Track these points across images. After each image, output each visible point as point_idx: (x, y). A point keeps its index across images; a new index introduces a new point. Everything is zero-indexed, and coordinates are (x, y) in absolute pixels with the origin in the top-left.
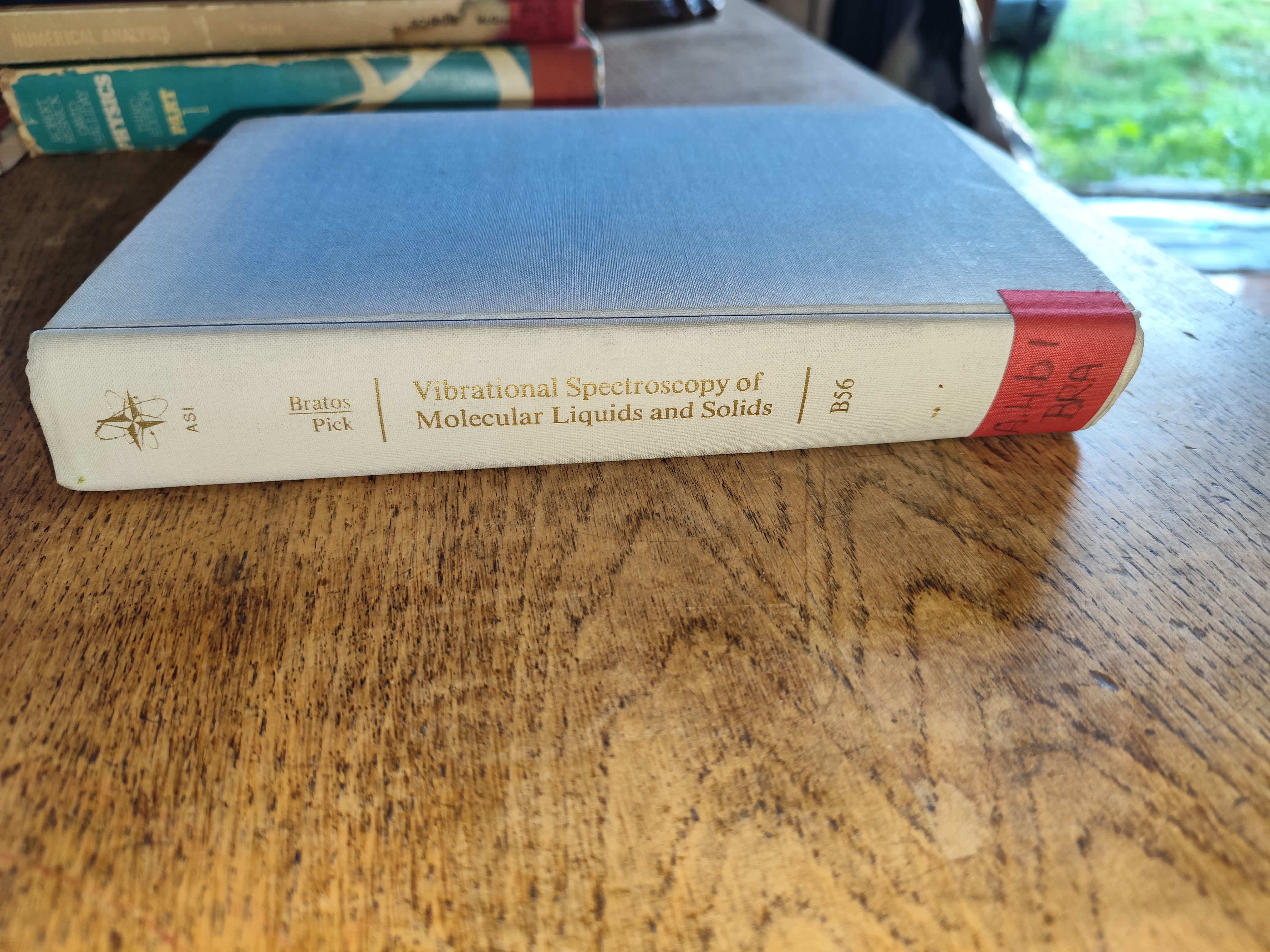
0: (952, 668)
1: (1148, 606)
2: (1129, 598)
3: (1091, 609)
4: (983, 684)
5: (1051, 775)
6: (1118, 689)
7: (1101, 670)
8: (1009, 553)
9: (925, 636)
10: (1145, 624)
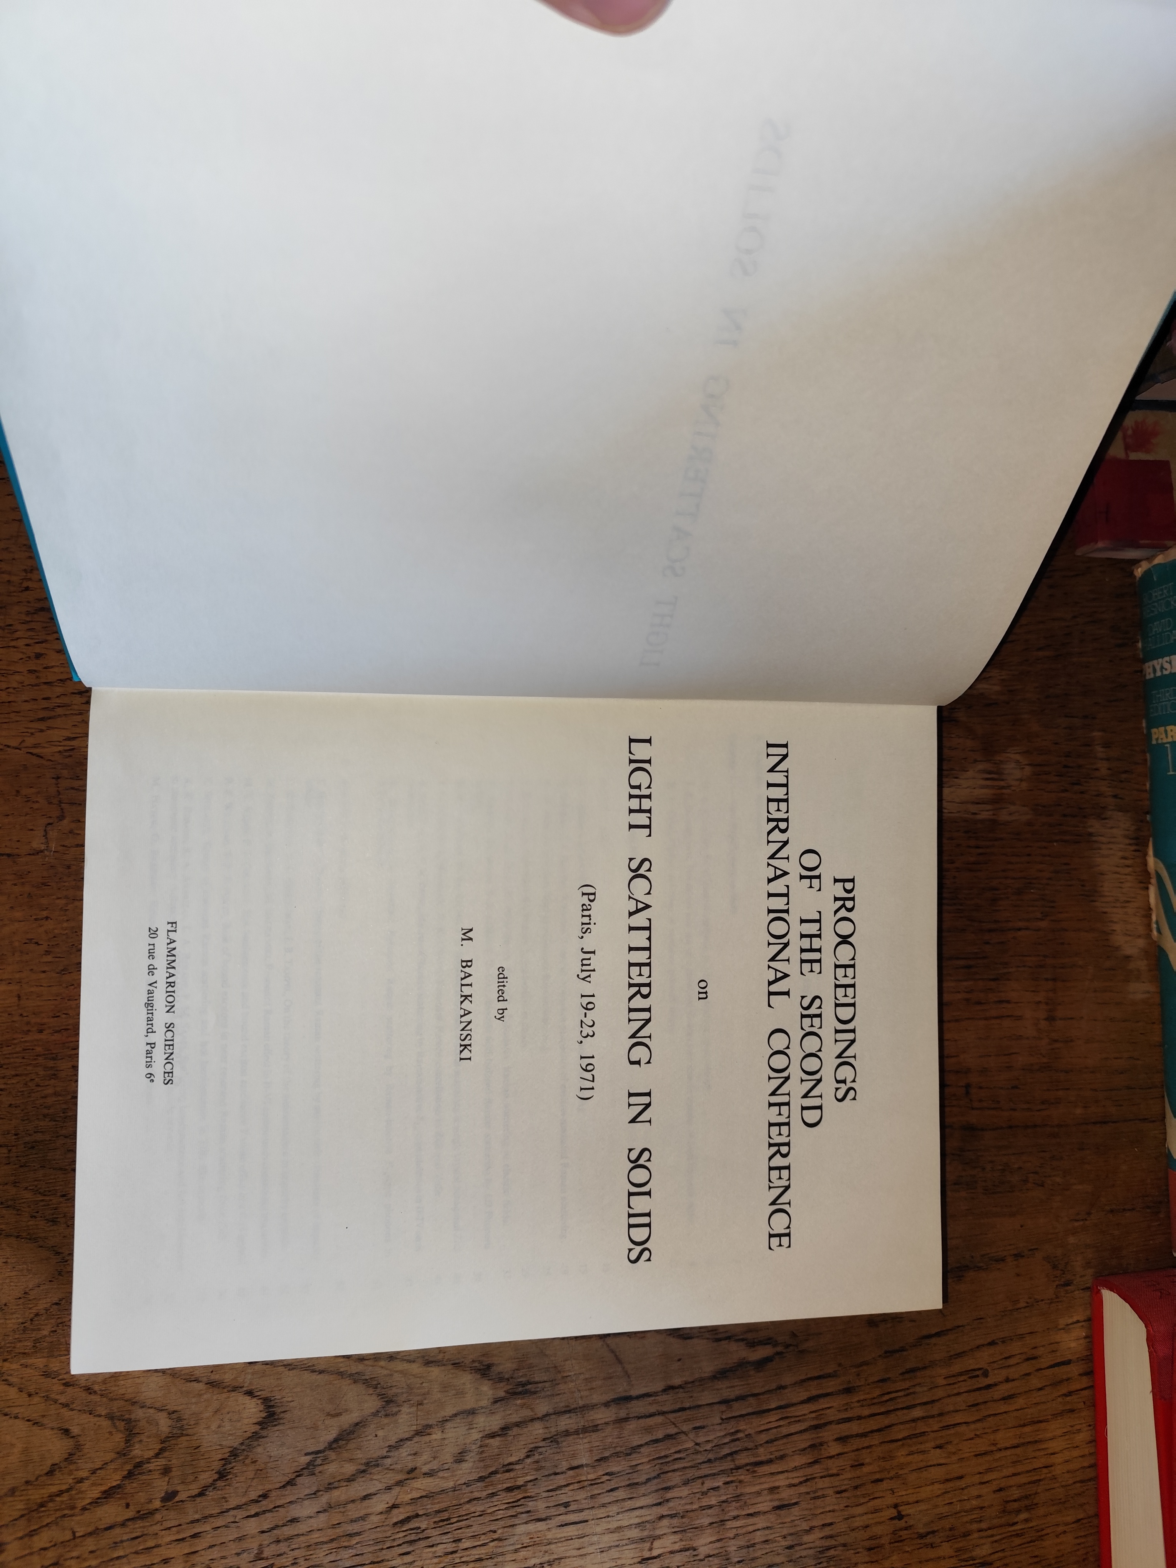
0: (196, 1403)
1: (223, 1558)
2: (234, 1548)
3: (229, 1518)
4: (179, 1419)
5: (110, 1433)
6: (161, 1501)
7: (177, 1499)
8: (291, 1483)
9: (224, 1395)
10: (211, 1547)
